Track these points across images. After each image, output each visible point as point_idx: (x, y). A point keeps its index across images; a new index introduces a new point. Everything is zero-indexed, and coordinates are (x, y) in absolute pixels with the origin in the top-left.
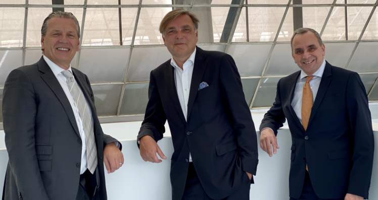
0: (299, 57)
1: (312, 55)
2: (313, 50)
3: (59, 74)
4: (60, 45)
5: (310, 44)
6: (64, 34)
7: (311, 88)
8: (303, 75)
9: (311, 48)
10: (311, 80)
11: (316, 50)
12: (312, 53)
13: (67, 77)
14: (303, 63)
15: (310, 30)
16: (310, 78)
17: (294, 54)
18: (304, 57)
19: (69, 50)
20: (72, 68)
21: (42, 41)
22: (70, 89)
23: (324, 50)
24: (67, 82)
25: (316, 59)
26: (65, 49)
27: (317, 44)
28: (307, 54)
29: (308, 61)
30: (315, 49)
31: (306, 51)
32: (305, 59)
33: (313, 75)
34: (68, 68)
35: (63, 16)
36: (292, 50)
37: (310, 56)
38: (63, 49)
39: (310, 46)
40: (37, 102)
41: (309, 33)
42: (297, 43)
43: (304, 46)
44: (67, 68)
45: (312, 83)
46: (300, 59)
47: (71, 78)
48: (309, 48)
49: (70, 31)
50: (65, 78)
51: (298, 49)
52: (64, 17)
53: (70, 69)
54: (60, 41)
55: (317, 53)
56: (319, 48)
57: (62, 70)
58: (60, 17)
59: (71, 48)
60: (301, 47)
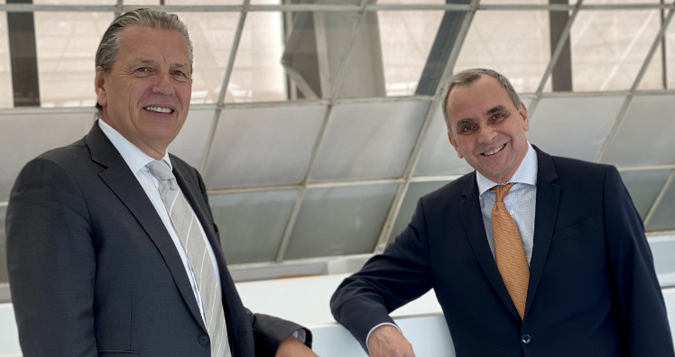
0: (469, 142)
1: (501, 132)
2: (502, 119)
3: (141, 170)
4: (153, 101)
5: (491, 104)
6: (165, 69)
7: (512, 212)
8: (484, 185)
9: (496, 115)
10: (507, 193)
11: (508, 119)
12: (499, 128)
13: (161, 179)
14: (481, 155)
15: (485, 71)
16: (505, 189)
17: (456, 137)
18: (480, 141)
19: (173, 111)
20: (170, 155)
21: (100, 84)
22: (167, 208)
23: (524, 118)
24: (161, 192)
25: (510, 141)
26: (164, 110)
27: (508, 105)
28: (488, 132)
29: (492, 149)
30: (506, 116)
31: (483, 124)
32: (485, 144)
33: (512, 181)
34: (163, 155)
35: (158, 24)
36: (449, 127)
37: (496, 134)
38: (159, 110)
39: (493, 110)
40: (97, 243)
41: (484, 79)
42: (459, 106)
43: (479, 113)
44: (159, 157)
45: (510, 201)
46: (471, 147)
47: (169, 180)
48: (491, 115)
49: (178, 62)
50: (154, 178)
51: (463, 122)
52: (163, 26)
53: (167, 158)
54: (155, 90)
55: (510, 125)
56: (515, 113)
57: (149, 160)
58: (153, 25)
59: (178, 107)
60: (471, 117)
